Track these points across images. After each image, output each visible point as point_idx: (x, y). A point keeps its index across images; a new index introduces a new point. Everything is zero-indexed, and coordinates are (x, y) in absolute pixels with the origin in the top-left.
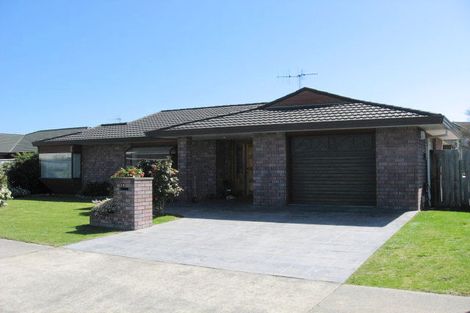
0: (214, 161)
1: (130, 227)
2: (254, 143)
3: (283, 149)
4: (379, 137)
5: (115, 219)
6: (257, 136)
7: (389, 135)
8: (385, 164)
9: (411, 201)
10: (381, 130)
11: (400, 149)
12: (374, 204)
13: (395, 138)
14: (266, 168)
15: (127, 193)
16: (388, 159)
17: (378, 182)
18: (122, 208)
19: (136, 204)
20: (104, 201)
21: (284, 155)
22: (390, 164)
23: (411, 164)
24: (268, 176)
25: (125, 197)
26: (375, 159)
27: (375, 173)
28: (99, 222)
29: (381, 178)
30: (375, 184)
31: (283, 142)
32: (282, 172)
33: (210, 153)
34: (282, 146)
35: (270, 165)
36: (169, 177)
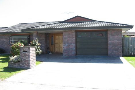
0: (44, 41)
1: (28, 68)
2: (63, 34)
3: (74, 36)
4: (109, 33)
5: (21, 64)
6: (64, 31)
7: (112, 32)
8: (111, 42)
9: (119, 54)
10: (110, 30)
11: (116, 36)
12: (107, 55)
13: (114, 33)
14: (68, 43)
15: (26, 53)
16: (112, 40)
17: (109, 48)
18: (24, 60)
19: (31, 58)
20: (15, 57)
21: (75, 38)
22: (113, 42)
23: (120, 42)
24: (69, 46)
25: (25, 55)
26: (107, 40)
27: (107, 45)
28: (13, 66)
29: (109, 46)
30: (107, 48)
31: (74, 34)
32: (74, 45)
33: (42, 38)
34: (74, 35)
35: (69, 42)
36: (38, 47)
